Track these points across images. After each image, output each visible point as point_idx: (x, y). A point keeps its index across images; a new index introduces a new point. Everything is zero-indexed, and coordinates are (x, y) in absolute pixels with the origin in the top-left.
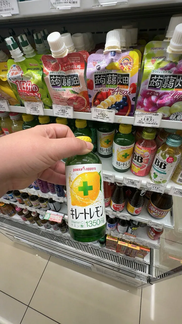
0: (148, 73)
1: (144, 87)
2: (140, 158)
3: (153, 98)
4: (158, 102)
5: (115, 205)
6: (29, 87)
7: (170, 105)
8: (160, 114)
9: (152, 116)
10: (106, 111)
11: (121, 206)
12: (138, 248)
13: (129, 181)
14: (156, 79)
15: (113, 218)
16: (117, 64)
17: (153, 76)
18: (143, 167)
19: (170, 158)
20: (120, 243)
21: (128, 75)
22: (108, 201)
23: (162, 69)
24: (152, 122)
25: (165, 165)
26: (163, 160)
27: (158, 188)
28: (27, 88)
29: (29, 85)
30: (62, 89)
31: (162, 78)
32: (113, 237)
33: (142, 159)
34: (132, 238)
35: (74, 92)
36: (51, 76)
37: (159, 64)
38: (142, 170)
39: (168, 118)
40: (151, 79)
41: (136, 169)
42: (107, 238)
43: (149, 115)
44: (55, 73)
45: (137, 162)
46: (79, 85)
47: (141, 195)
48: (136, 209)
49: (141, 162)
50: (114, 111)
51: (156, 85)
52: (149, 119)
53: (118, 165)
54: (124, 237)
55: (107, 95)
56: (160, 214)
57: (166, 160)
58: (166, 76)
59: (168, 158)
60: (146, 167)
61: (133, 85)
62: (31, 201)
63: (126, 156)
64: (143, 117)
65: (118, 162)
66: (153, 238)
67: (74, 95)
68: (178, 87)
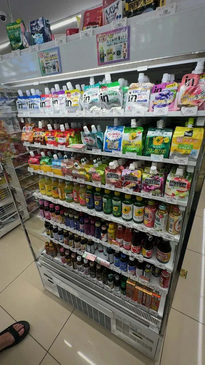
0: (144, 178)
1: (143, 182)
2: (147, 215)
3: (148, 187)
4: (150, 188)
5: (134, 247)
7: (154, 190)
8: (151, 193)
9: (148, 194)
10: (129, 189)
11: (137, 249)
12: (151, 294)
13: (141, 227)
14: (147, 181)
15: (132, 260)
16: (133, 174)
17: (146, 179)
18: (149, 221)
20: (138, 288)
21: (137, 178)
22: (129, 244)
23: (150, 177)
25: (159, 219)
27: (156, 233)
28: (96, 176)
30: (111, 178)
31: (150, 180)
32: (132, 281)
33: (148, 215)
34: (146, 283)
35: (116, 180)
36: (107, 174)
37: (148, 175)
38: (149, 222)
39: (155, 195)
40: (146, 180)
41: (146, 222)
42: (127, 282)
43: (146, 193)
44: (109, 173)
45: (146, 217)
46: (118, 178)
47: (149, 239)
48: (147, 251)
49: (148, 217)
50: (132, 190)
53: (135, 219)
54: (140, 281)
55: (129, 183)
56: (163, 257)
57: (159, 217)
58: (152, 180)
59: (160, 215)
60: (151, 221)
61: (139, 181)
62: (75, 242)
63: (139, 213)
64: (144, 194)
65: (136, 216)
66: (162, 285)
67: (116, 181)
68: (156, 184)
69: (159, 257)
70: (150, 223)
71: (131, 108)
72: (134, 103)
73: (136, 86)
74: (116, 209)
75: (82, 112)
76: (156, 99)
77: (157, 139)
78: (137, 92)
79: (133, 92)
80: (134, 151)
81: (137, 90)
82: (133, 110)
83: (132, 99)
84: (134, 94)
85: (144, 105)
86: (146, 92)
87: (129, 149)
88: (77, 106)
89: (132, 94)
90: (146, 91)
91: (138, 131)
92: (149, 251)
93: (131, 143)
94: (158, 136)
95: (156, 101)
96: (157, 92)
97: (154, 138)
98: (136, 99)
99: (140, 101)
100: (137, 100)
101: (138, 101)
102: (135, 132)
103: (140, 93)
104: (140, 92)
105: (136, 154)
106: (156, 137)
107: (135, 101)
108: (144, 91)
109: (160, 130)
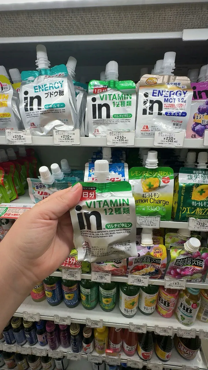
0: (174, 259)
1: (171, 264)
3: (178, 270)
4: (182, 273)
6: (73, 262)
7: (191, 275)
9: (179, 281)
10: (140, 277)
11: (151, 353)
13: (162, 329)
14: (180, 261)
16: (152, 253)
17: (177, 260)
18: (170, 310)
19: (194, 305)
21: (160, 260)
22: (135, 347)
23: (182, 255)
24: (179, 286)
25: (191, 310)
26: (188, 306)
27: (189, 334)
28: (70, 262)
29: (73, 260)
31: (183, 260)
33: (168, 304)
35: (115, 266)
37: (180, 252)
38: (169, 312)
40: (176, 262)
41: (163, 311)
43: (177, 281)
45: (164, 306)
48: (167, 354)
49: (168, 306)
50: (148, 277)
51: (180, 264)
52: (177, 284)
53: (146, 309)
55: (142, 268)
57: (191, 306)
58: (185, 258)
60: (172, 310)
61: (164, 264)
64: (172, 282)
67: (114, 268)
68: (194, 265)
69: (186, 355)
70: (171, 313)
71: (150, 129)
72: (157, 117)
73: (155, 80)
74: (107, 301)
75: (21, 133)
76: (199, 111)
77: (199, 188)
78: (162, 95)
79: (153, 93)
80: (154, 214)
81: (161, 90)
82: (157, 133)
83: (151, 108)
84: (155, 99)
85: (176, 124)
86: (183, 95)
87: (144, 209)
88: (5, 117)
89: (151, 97)
90: (185, 93)
91: (160, 175)
92: (169, 353)
93: (146, 199)
94: (201, 184)
95: (199, 116)
96: (201, 98)
97: (194, 189)
98: (160, 108)
99: (170, 114)
100: (163, 112)
101: (166, 114)
102: (156, 177)
103: (169, 98)
104: (168, 93)
105: (159, 219)
106: (198, 185)
107: (160, 114)
108: (179, 92)
109: (204, 172)
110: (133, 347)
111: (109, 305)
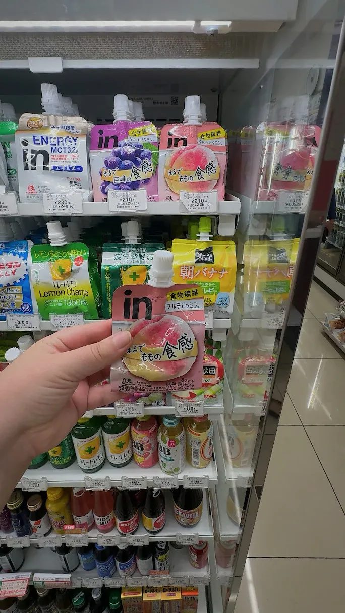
2: (139, 445)
4: (135, 394)
5: (122, 523)
7: (147, 395)
8: (141, 403)
9: (133, 406)
11: (132, 522)
12: (178, 596)
13: (131, 481)
15: (124, 548)
18: (147, 455)
19: (171, 441)
20: (147, 598)
22: (110, 518)
24: (135, 412)
25: (169, 450)
26: (165, 444)
27: (169, 483)
32: (133, 590)
33: (141, 446)
34: (164, 578)
38: (148, 458)
39: (151, 406)
41: (140, 459)
42: (122, 596)
43: (130, 406)
45: (138, 450)
47: (154, 495)
48: (154, 520)
49: (143, 449)
52: (131, 410)
53: (114, 458)
54: (150, 581)
56: (189, 518)
57: (167, 444)
59: (169, 442)
60: (151, 454)
63: (120, 445)
64: (124, 408)
65: (113, 455)
66: (197, 566)
69: (182, 520)
71: (37, 190)
72: (44, 174)
73: (40, 123)
74: (55, 452)
76: (107, 166)
77: (130, 271)
78: (47, 143)
79: (35, 140)
80: (74, 311)
81: (45, 135)
82: (45, 194)
83: (34, 161)
84: (38, 148)
85: (75, 182)
86: (73, 142)
87: (60, 305)
89: (31, 146)
90: (75, 140)
91: (73, 255)
92: (157, 519)
93: (60, 290)
94: (130, 266)
95: (108, 171)
96: (106, 146)
97: (123, 272)
98: (46, 161)
99: (60, 169)
100: (50, 166)
101: (55, 168)
102: (67, 258)
103: (57, 147)
104: (56, 140)
105: (81, 317)
106: (126, 267)
107: (46, 169)
108: (68, 139)
109: (134, 249)
110: (105, 517)
111: (58, 457)
